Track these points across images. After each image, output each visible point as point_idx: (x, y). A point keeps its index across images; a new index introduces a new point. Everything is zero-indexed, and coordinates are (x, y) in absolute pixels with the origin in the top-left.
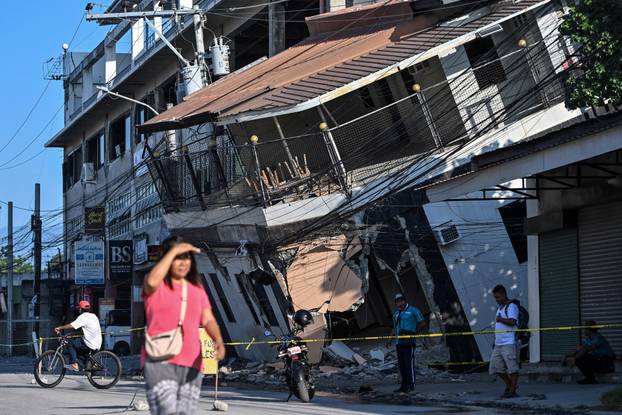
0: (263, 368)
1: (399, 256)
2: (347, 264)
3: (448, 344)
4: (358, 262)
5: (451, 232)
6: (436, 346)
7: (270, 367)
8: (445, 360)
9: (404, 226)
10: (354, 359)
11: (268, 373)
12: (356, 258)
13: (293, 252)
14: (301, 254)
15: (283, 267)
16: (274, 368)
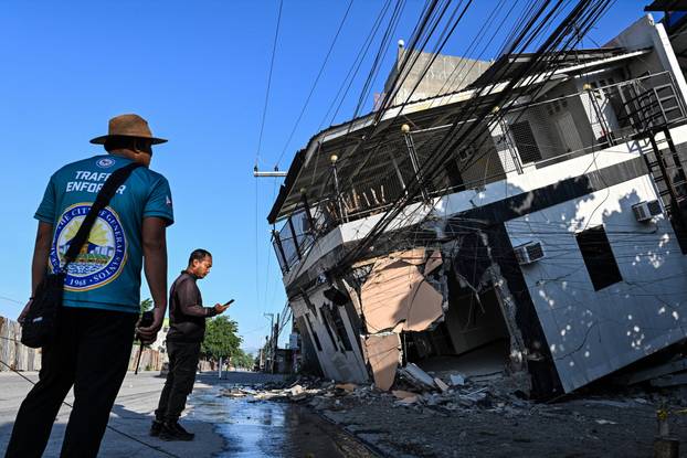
0: (332, 390)
1: (480, 273)
2: (426, 279)
3: (530, 372)
4: (437, 278)
5: (536, 251)
6: (517, 373)
7: (339, 389)
8: (527, 388)
9: (486, 243)
10: (436, 385)
11: (336, 396)
12: (435, 273)
13: (368, 269)
14: (377, 272)
15: (357, 284)
16: (343, 390)
